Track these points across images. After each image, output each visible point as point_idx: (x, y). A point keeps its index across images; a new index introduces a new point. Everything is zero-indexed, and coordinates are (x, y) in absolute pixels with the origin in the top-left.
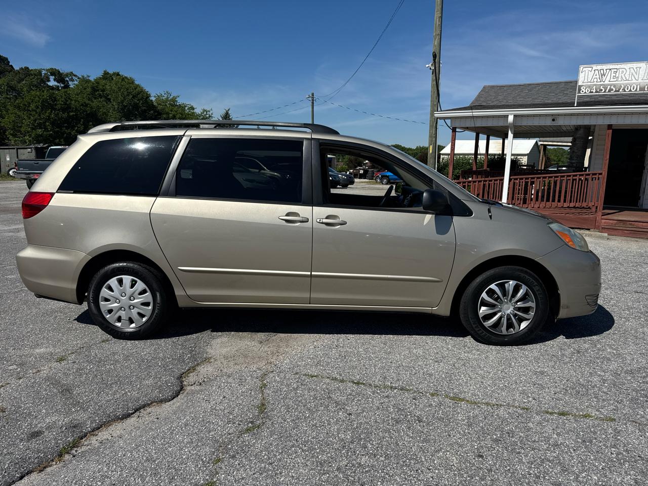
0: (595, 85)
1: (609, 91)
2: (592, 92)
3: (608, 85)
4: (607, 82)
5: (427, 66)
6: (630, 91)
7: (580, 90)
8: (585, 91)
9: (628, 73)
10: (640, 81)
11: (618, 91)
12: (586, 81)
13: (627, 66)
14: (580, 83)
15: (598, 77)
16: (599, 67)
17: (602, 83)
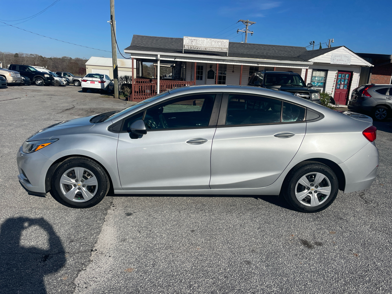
0: (190, 45)
1: (195, 49)
2: (189, 48)
3: (194, 46)
4: (194, 45)
5: (108, 22)
6: (202, 49)
7: (184, 47)
8: (186, 48)
9: (201, 42)
10: (205, 46)
11: (198, 49)
12: (186, 43)
13: (200, 39)
14: (184, 44)
15: (190, 42)
16: (191, 38)
17: (192, 45)
